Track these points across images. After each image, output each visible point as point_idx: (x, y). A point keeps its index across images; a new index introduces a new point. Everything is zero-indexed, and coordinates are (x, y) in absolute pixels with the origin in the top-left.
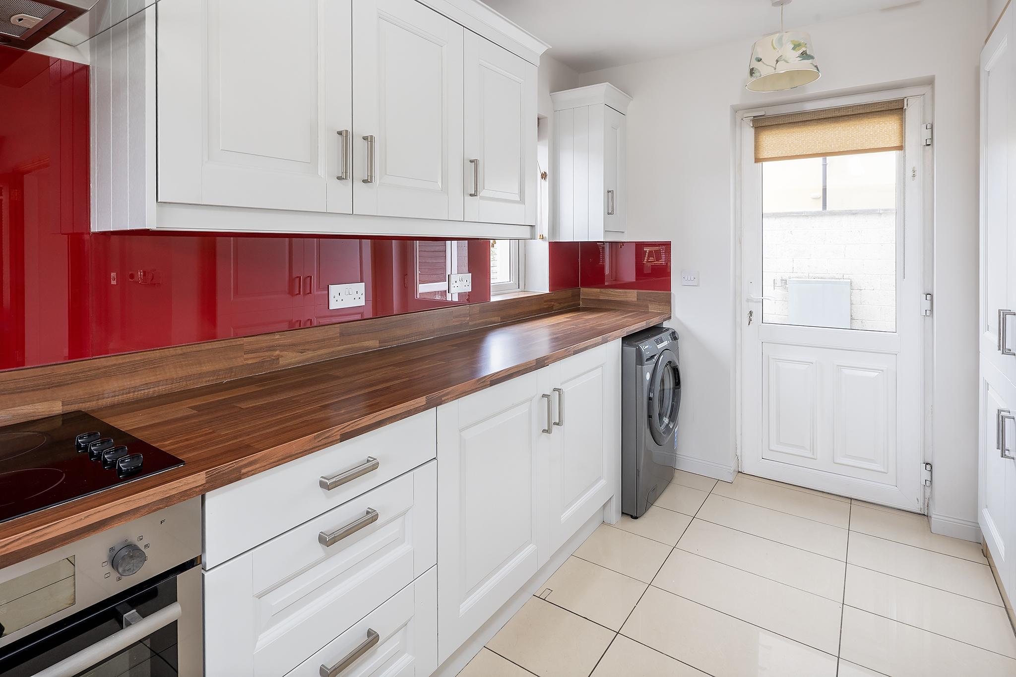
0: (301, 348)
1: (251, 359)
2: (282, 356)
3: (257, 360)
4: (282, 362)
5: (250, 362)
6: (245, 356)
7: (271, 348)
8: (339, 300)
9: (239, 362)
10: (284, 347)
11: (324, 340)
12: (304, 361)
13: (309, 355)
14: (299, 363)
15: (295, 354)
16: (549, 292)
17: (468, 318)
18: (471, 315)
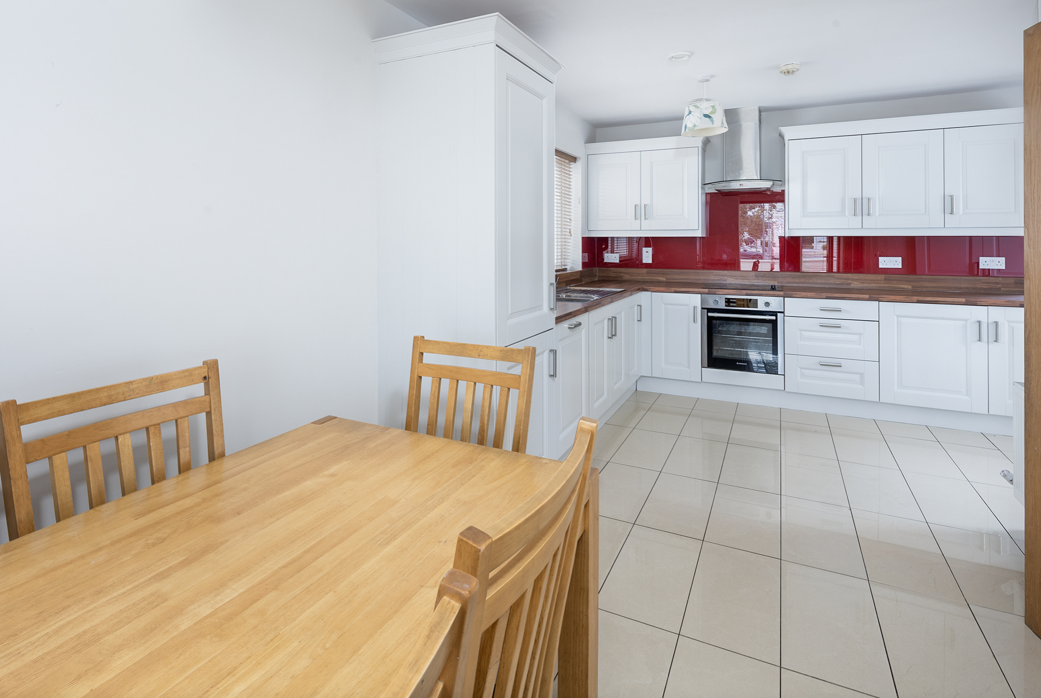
0: (862, 281)
1: (838, 282)
2: (852, 283)
3: (840, 282)
6: (835, 280)
7: (847, 279)
8: (885, 264)
10: (853, 280)
11: (873, 279)
12: (863, 287)
14: (861, 287)
17: (1000, 286)
18: (1003, 284)
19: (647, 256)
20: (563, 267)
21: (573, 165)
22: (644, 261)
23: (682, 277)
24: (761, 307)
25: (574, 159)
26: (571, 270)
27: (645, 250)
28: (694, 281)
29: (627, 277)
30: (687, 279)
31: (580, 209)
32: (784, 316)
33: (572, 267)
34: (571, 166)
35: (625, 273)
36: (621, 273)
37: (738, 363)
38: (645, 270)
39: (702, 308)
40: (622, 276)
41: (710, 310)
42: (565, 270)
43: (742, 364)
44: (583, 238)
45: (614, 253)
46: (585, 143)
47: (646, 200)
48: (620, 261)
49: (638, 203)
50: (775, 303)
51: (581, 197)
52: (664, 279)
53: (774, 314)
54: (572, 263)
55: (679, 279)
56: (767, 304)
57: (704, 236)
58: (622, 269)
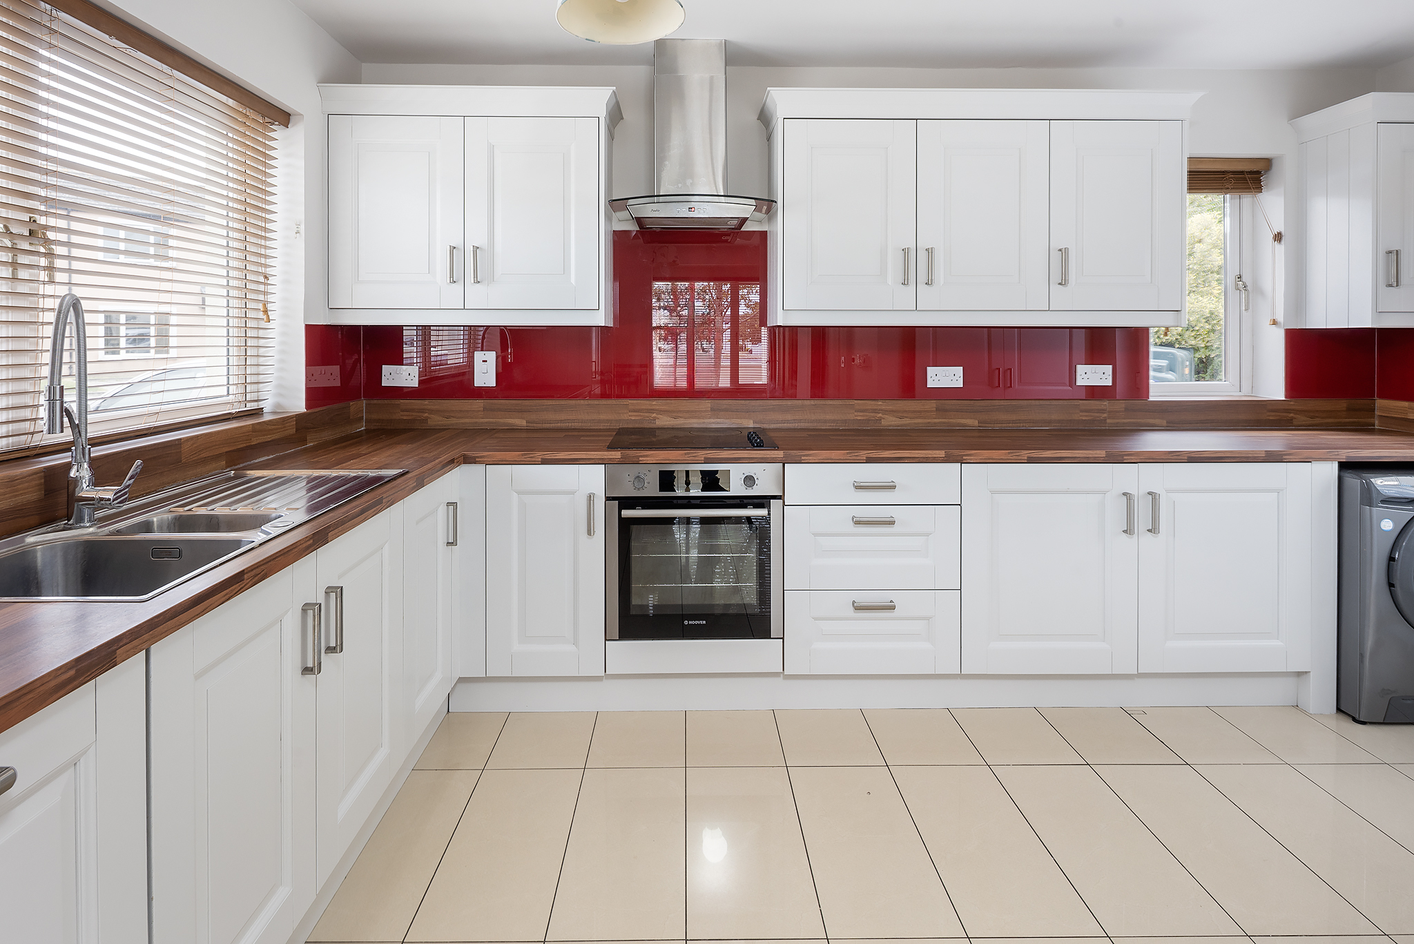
0: (900, 414)
1: (860, 416)
2: (883, 419)
3: (865, 418)
4: (883, 422)
5: (859, 418)
6: (856, 413)
7: (875, 411)
8: (936, 380)
9: (851, 417)
10: (885, 412)
11: (920, 412)
12: (902, 426)
13: (906, 421)
14: (898, 426)
15: (894, 419)
16: (1284, 399)
17: (1105, 415)
18: (1109, 412)
19: (485, 371)
20: (250, 406)
21: (279, 133)
22: (478, 382)
23: (563, 416)
24: (736, 488)
25: (283, 117)
26: (274, 413)
27: (479, 356)
28: (588, 426)
29: (435, 420)
30: (573, 421)
31: (301, 253)
32: (784, 505)
33: (278, 405)
34: (272, 134)
35: (431, 412)
36: (423, 411)
37: (686, 622)
38: (478, 404)
39: (608, 499)
40: (426, 419)
41: (626, 502)
42: (258, 412)
43: (697, 622)
44: (309, 328)
45: (403, 365)
46: (318, 83)
47: (476, 237)
48: (420, 382)
49: (457, 242)
50: (765, 477)
51: (303, 217)
52: (523, 423)
53: (761, 502)
54: (280, 395)
55: (558, 421)
56: (750, 480)
57: (611, 325)
58: (426, 402)
